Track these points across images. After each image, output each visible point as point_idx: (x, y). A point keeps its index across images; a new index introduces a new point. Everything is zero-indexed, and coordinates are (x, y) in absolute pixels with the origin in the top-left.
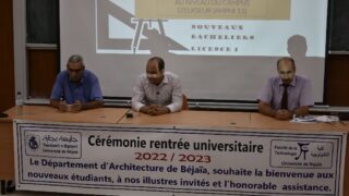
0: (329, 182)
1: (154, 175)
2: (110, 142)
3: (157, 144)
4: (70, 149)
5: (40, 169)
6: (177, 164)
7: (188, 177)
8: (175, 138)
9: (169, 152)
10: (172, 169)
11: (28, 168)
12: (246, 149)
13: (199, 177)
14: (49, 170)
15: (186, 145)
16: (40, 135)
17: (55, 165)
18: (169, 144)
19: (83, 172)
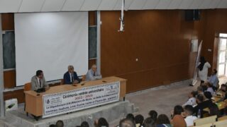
0: (116, 95)
1: (79, 103)
2: (69, 96)
3: (80, 94)
4: (58, 101)
5: (49, 110)
6: (85, 99)
7: (87, 102)
8: (84, 91)
9: (83, 95)
10: (84, 100)
11: (46, 110)
12: (100, 90)
13: (90, 101)
14: (53, 109)
15: (86, 93)
16: (50, 98)
17: (53, 107)
18: (83, 93)
19: (61, 107)
